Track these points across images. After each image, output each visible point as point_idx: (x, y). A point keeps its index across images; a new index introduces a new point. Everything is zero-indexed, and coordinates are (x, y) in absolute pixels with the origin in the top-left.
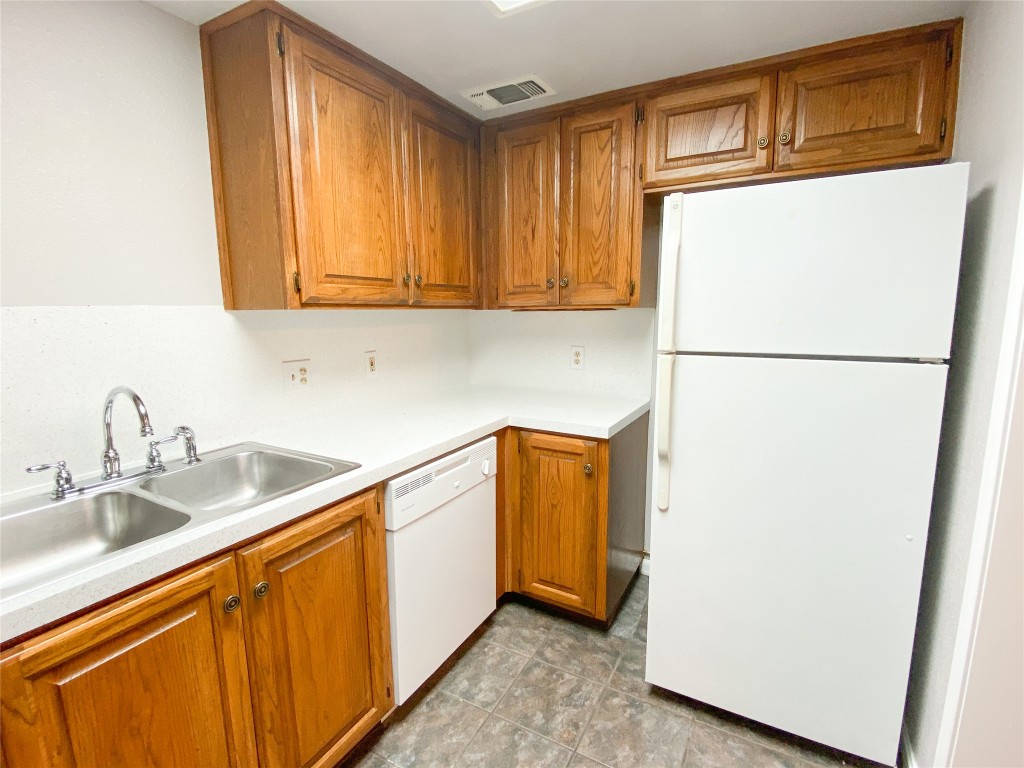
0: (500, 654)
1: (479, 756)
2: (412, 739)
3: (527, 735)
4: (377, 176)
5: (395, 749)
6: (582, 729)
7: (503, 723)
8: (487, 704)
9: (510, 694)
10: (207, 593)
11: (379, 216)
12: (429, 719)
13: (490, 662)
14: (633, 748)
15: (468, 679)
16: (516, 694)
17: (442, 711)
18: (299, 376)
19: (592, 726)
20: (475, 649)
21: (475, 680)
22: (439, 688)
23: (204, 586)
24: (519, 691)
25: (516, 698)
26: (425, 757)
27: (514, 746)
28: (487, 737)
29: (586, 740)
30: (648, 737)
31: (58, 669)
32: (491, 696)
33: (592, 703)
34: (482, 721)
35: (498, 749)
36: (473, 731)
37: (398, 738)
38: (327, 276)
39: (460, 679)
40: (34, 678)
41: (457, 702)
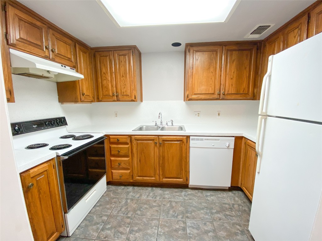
0: (224, 197)
1: (195, 204)
2: (190, 193)
3: (208, 210)
4: (212, 69)
5: (186, 191)
6: (220, 221)
7: (206, 205)
8: (208, 200)
9: (215, 203)
10: (154, 140)
11: (211, 79)
12: (196, 193)
13: (219, 196)
14: (227, 236)
15: (210, 194)
16: (216, 204)
17: (199, 194)
18: (197, 115)
19: (224, 223)
20: (219, 192)
21: (212, 195)
22: (204, 191)
23: (153, 139)
24: (217, 204)
25: (215, 204)
26: (188, 196)
27: (203, 209)
28: (201, 203)
29: (219, 223)
30: (235, 238)
31: (138, 140)
32: (211, 200)
33: (231, 221)
34: (203, 201)
35: (199, 206)
36: (199, 201)
37: (188, 191)
38: (195, 94)
39: (209, 193)
40: (135, 140)
41: (203, 195)
